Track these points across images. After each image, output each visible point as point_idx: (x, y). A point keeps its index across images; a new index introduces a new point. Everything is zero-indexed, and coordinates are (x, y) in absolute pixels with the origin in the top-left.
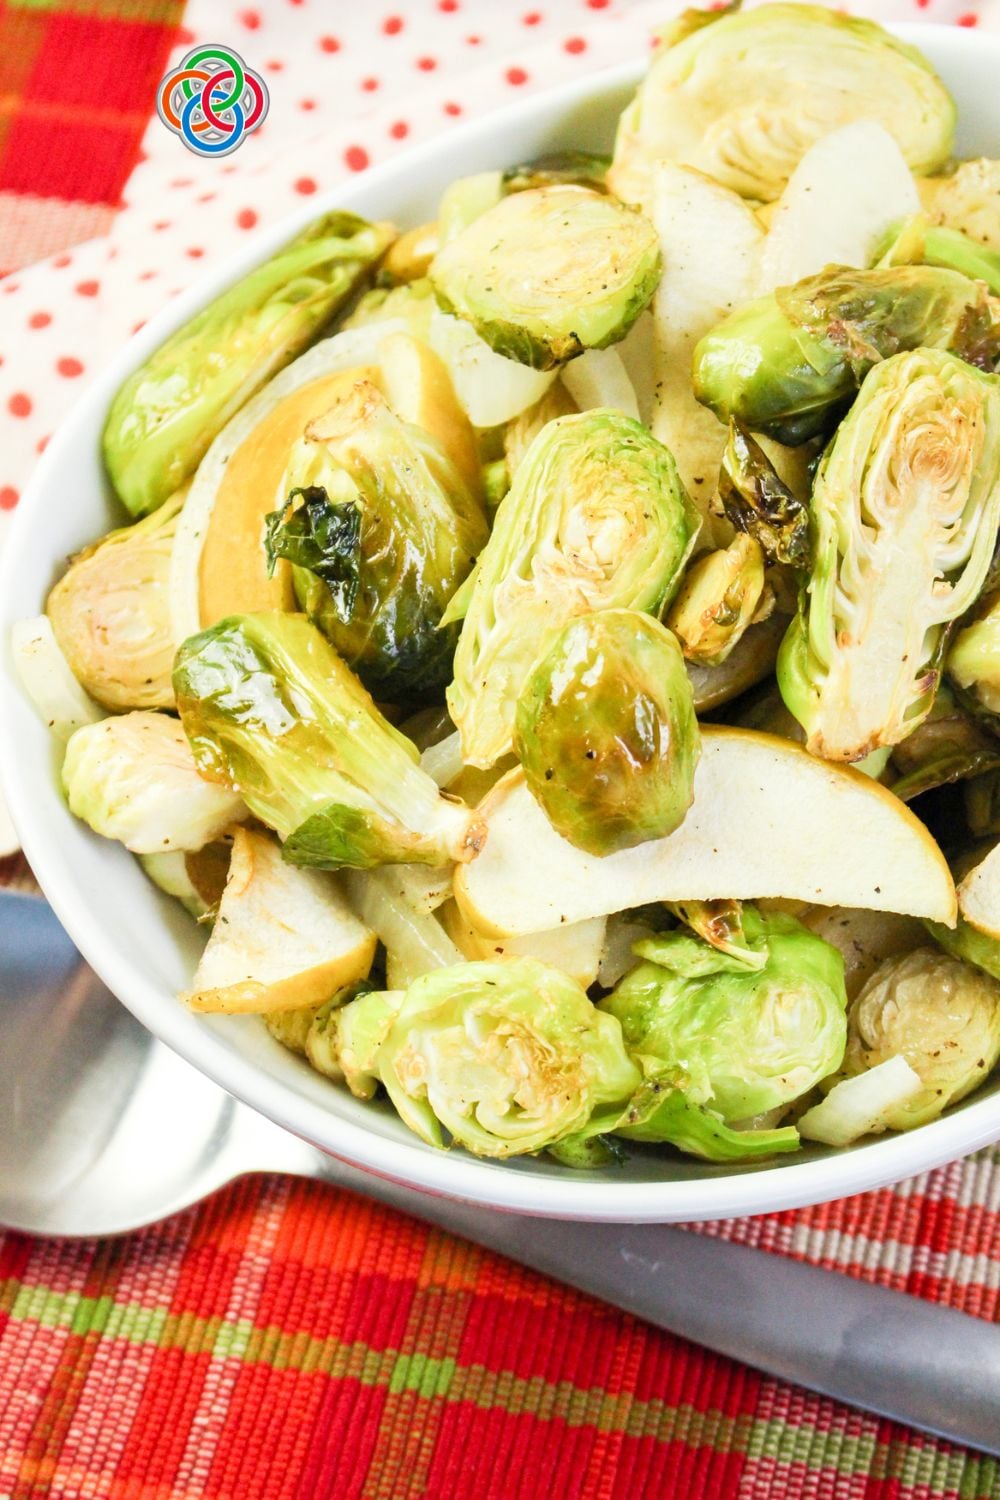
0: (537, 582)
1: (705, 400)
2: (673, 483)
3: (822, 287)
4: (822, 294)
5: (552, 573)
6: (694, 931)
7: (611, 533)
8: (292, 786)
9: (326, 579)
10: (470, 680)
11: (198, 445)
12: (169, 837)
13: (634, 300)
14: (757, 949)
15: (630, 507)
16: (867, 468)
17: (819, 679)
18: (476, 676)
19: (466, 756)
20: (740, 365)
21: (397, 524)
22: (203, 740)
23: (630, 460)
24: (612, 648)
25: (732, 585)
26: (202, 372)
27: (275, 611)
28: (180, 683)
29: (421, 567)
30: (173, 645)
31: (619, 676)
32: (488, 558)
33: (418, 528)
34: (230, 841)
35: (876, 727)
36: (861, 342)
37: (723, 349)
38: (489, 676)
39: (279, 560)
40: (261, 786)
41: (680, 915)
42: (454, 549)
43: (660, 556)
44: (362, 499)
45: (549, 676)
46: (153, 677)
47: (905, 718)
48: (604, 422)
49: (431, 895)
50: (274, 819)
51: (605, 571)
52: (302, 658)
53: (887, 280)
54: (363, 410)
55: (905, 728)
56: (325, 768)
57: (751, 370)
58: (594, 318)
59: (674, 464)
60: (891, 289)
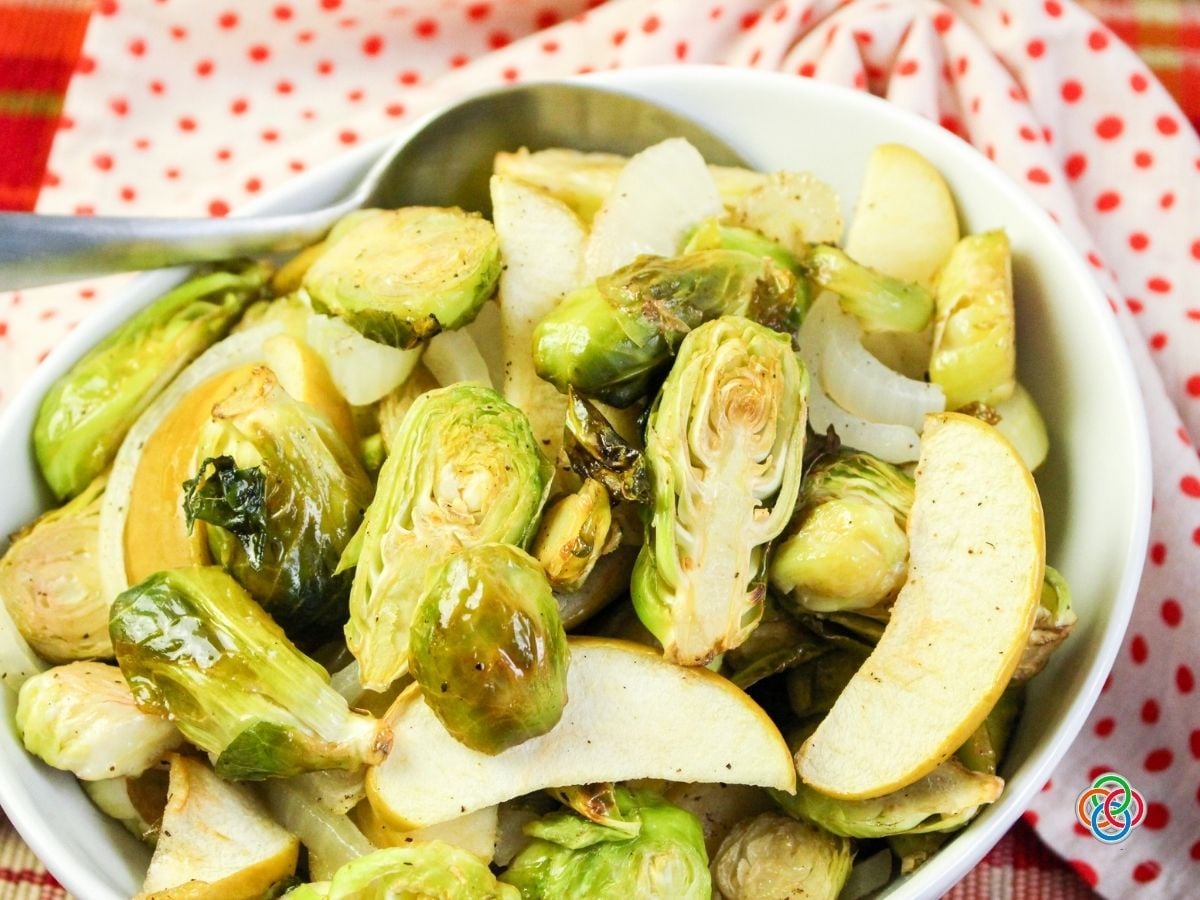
0: (417, 530)
1: (545, 375)
2: (528, 439)
3: (635, 274)
4: (636, 280)
5: (430, 522)
6: (575, 811)
7: (477, 486)
8: (221, 709)
9: (238, 534)
10: (365, 617)
11: (116, 435)
12: (114, 765)
13: (481, 286)
14: (630, 820)
15: (493, 462)
16: (691, 419)
17: (668, 599)
18: (370, 613)
19: (365, 682)
20: (573, 344)
21: (296, 483)
22: (140, 679)
23: (491, 423)
24: (489, 576)
25: (586, 523)
26: (119, 373)
27: (195, 565)
28: (116, 632)
29: (318, 519)
30: (105, 605)
31: (497, 597)
32: (375, 513)
33: (314, 485)
34: (166, 766)
35: (719, 635)
36: (671, 316)
37: (556, 331)
38: (380, 613)
39: (197, 520)
40: (193, 714)
41: (561, 799)
42: (346, 502)
43: (521, 501)
44: (265, 464)
45: (437, 606)
46: (90, 632)
47: (743, 625)
48: (467, 393)
49: (347, 797)
50: (206, 742)
51: (475, 517)
52: (222, 602)
53: (688, 264)
54: (262, 391)
55: (743, 634)
56: (250, 692)
57: (581, 347)
58: (449, 303)
59: (528, 424)
60: (693, 271)
